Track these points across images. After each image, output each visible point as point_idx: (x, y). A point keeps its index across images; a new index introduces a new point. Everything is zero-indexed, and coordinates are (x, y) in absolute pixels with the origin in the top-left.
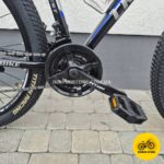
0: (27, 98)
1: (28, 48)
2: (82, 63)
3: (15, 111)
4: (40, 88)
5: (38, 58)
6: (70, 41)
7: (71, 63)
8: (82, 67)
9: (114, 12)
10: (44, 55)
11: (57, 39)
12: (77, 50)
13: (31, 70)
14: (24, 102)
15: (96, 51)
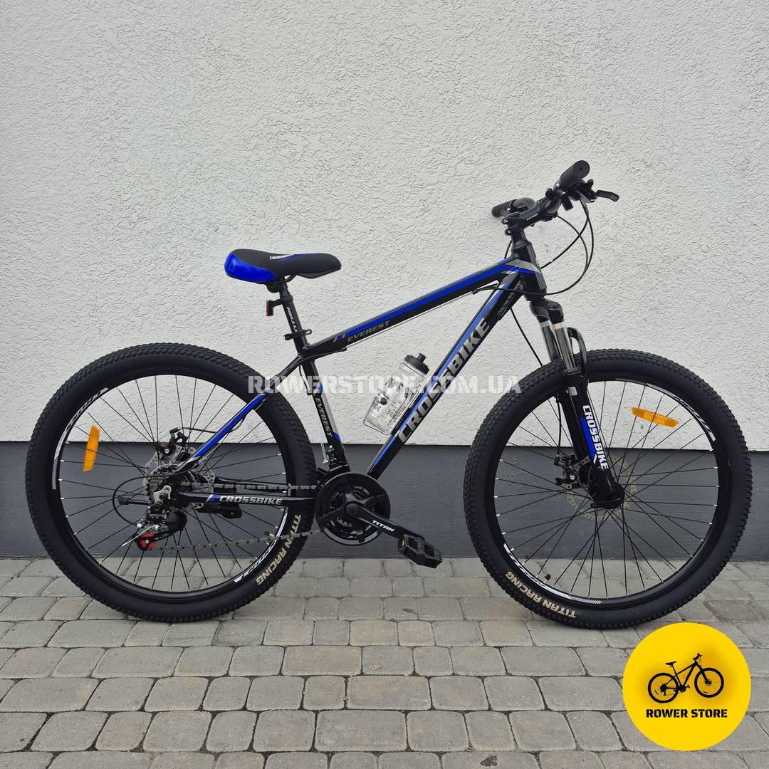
0: (283, 553)
1: (291, 478)
2: (364, 496)
3: (260, 579)
4: (304, 534)
5: (305, 493)
6: (347, 469)
7: (350, 497)
8: (363, 502)
9: (400, 433)
10: (314, 487)
11: (331, 467)
12: (357, 479)
13: (292, 508)
14: (276, 562)
15: (381, 481)
